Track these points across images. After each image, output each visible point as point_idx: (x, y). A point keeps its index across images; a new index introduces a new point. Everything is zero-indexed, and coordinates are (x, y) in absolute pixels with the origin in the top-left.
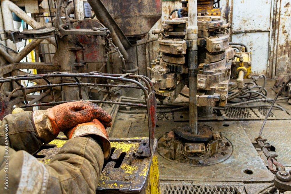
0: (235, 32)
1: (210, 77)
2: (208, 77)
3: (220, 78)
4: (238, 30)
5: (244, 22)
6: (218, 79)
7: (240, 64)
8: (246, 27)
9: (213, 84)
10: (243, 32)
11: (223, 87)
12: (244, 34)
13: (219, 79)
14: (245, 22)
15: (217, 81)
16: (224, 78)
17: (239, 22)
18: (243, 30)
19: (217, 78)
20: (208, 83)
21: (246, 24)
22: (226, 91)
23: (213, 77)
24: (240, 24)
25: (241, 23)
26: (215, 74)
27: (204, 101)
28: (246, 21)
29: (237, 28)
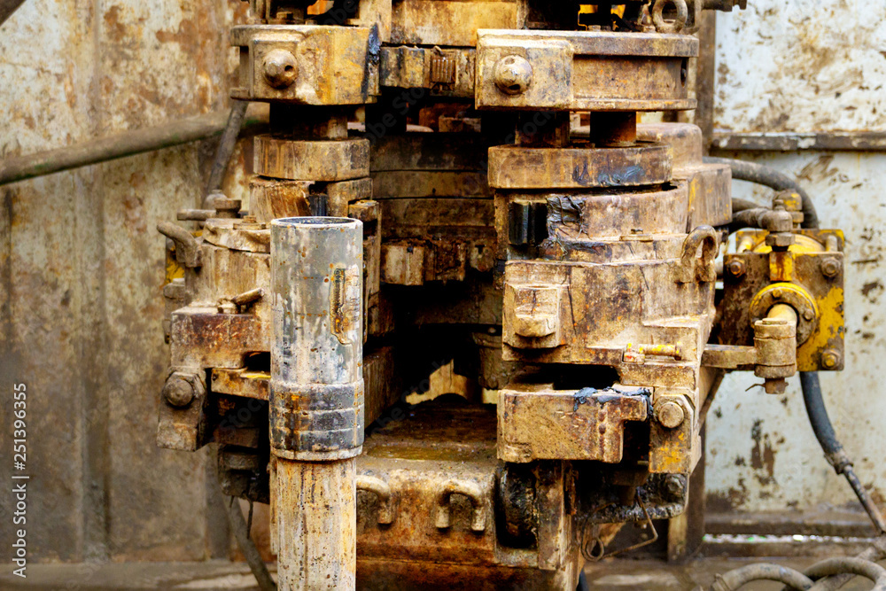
0: (735, 138)
1: (592, 276)
2: (578, 276)
3: (654, 290)
4: (759, 127)
5: (807, 59)
6: (640, 291)
7: (773, 267)
8: (828, 104)
9: (611, 326)
10: (803, 144)
11: (670, 348)
12: (813, 159)
13: (648, 295)
14: (818, 66)
15: (635, 304)
16: (674, 299)
17: (767, 59)
18: (803, 127)
19: (633, 286)
20: (579, 316)
21: (823, 76)
22: (686, 369)
23: (608, 278)
24: (775, 77)
25: (790, 72)
26: (622, 261)
27: (550, 424)
28: (825, 57)
29: (753, 113)
